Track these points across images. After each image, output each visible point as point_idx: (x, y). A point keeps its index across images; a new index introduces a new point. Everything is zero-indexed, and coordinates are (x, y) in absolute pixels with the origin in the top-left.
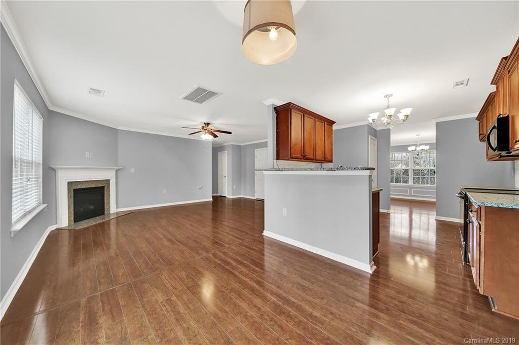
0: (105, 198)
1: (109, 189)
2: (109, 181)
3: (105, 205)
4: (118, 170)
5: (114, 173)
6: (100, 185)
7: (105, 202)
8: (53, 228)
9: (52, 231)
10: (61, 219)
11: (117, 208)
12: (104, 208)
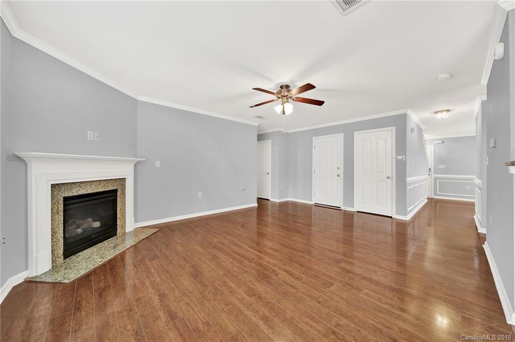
0: (118, 209)
1: (125, 193)
2: (123, 180)
3: (118, 220)
4: (139, 162)
5: (131, 168)
6: (110, 188)
7: (119, 216)
8: (18, 279)
9: (14, 288)
10: (37, 258)
11: (136, 221)
12: (116, 225)
